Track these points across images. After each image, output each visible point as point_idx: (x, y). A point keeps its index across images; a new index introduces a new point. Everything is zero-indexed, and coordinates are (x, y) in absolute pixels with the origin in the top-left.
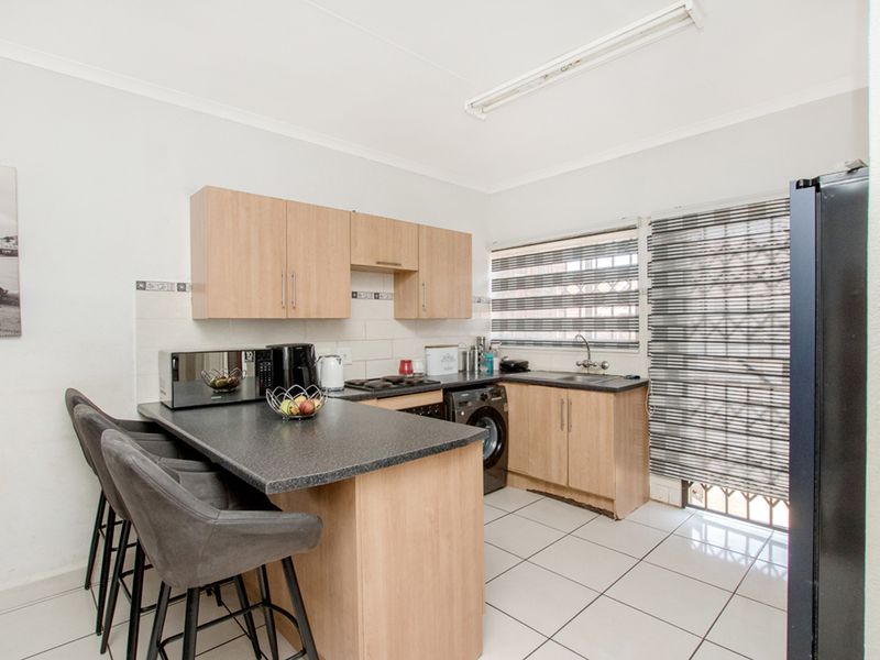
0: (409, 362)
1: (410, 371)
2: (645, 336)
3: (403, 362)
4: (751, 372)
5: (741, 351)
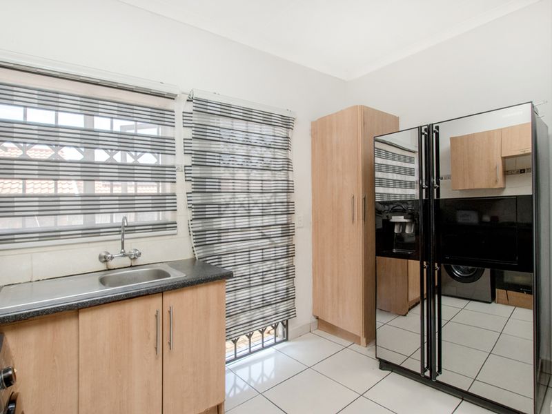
2: (184, 214)
4: (264, 237)
5: (258, 221)
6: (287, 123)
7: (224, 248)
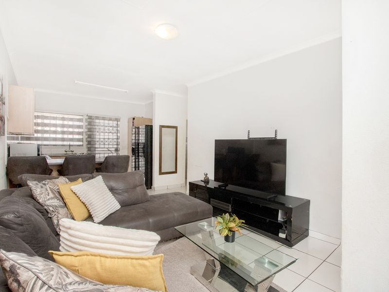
2: (85, 143)
4: (109, 150)
5: (107, 146)
6: (117, 120)
7: (97, 152)
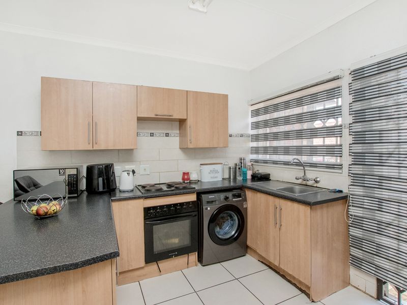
0: (188, 174)
1: (188, 179)
2: (346, 160)
3: (184, 174)
